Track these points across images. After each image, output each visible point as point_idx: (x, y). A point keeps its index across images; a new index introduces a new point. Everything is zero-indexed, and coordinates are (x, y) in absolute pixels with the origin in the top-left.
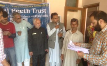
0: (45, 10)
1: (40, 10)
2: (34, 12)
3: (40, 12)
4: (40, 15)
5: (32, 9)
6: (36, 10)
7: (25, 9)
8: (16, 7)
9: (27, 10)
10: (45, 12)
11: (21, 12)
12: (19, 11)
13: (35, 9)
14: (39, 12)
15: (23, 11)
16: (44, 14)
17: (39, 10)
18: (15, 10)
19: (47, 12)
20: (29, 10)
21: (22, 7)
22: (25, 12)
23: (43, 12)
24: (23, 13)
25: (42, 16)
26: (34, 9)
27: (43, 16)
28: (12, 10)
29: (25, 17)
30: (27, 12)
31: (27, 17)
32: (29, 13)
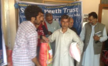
0: (77, 9)
1: (72, 9)
2: (65, 12)
3: (72, 11)
4: (72, 14)
5: (64, 9)
6: (68, 10)
7: (57, 9)
8: (48, 8)
9: (59, 10)
10: (77, 11)
11: (53, 12)
12: (51, 11)
13: (67, 8)
14: (70, 12)
15: (55, 11)
16: (75, 13)
17: (70, 9)
18: (47, 10)
19: (79, 10)
20: (61, 10)
21: (54, 8)
22: (56, 13)
23: (75, 11)
24: (54, 13)
25: (73, 15)
26: (65, 9)
27: (75, 15)
28: (45, 10)
29: (56, 17)
30: (59, 13)
31: (58, 17)
32: (61, 13)
